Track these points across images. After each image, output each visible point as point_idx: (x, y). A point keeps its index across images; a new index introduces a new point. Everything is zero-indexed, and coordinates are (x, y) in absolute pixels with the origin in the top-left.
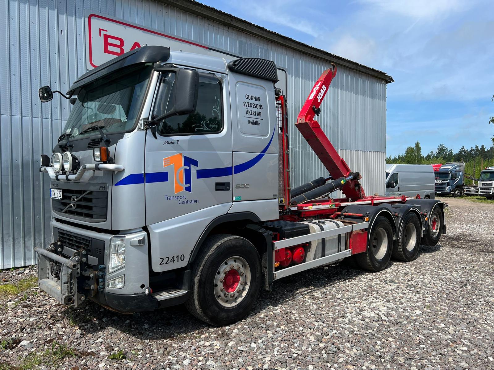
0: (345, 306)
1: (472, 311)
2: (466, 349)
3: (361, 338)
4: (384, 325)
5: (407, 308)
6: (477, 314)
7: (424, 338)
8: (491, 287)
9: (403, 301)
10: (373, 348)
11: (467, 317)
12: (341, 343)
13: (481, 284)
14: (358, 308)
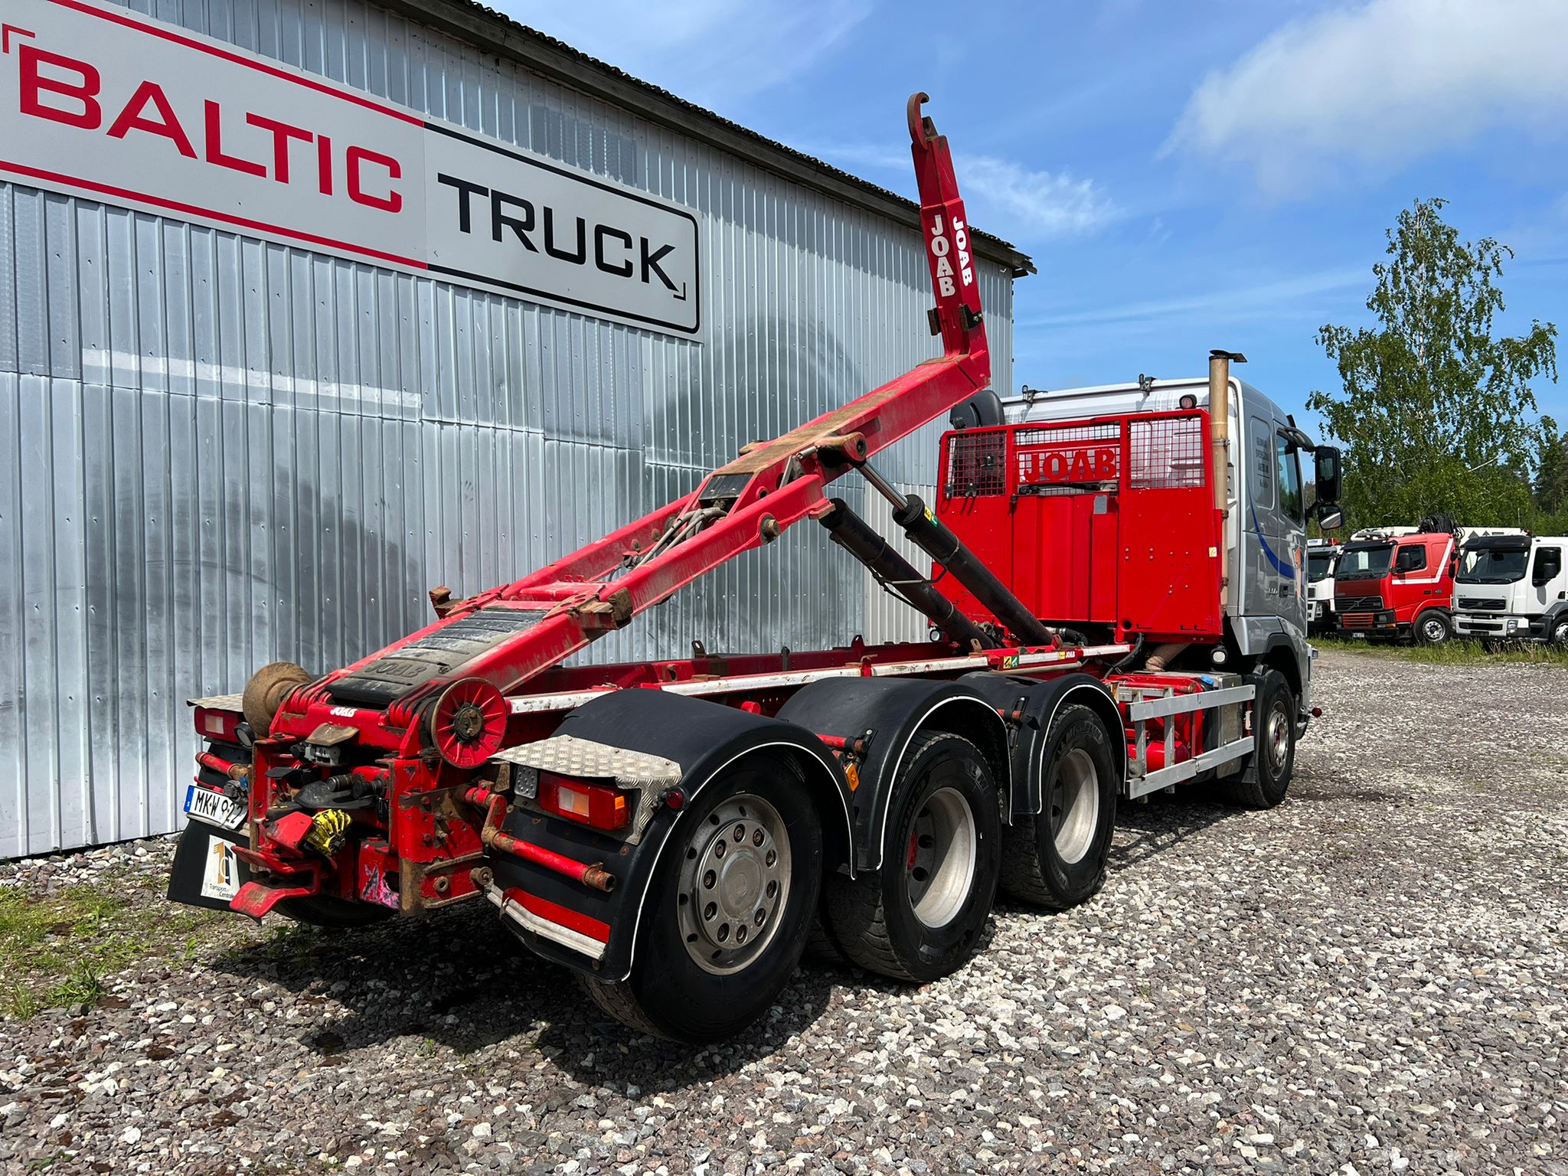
0: (881, 1004)
1: (1280, 997)
2: (1268, 1139)
3: (930, 1123)
4: (1007, 1067)
5: (1079, 1001)
6: (1296, 1006)
7: (1133, 1107)
8: (1331, 911)
9: (1066, 974)
10: (969, 1160)
11: (1263, 1020)
12: (861, 1150)
13: (1301, 903)
14: (922, 1011)
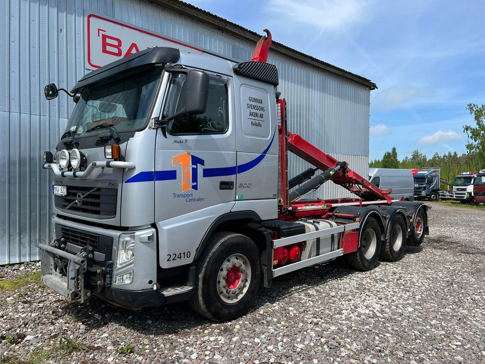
0: (340, 303)
1: (461, 308)
2: (459, 343)
3: (360, 333)
4: (380, 321)
5: (399, 306)
6: (466, 311)
7: (419, 333)
8: (476, 286)
9: (395, 298)
10: (373, 343)
11: (456, 314)
12: (341, 338)
13: (466, 283)
14: (353, 306)
